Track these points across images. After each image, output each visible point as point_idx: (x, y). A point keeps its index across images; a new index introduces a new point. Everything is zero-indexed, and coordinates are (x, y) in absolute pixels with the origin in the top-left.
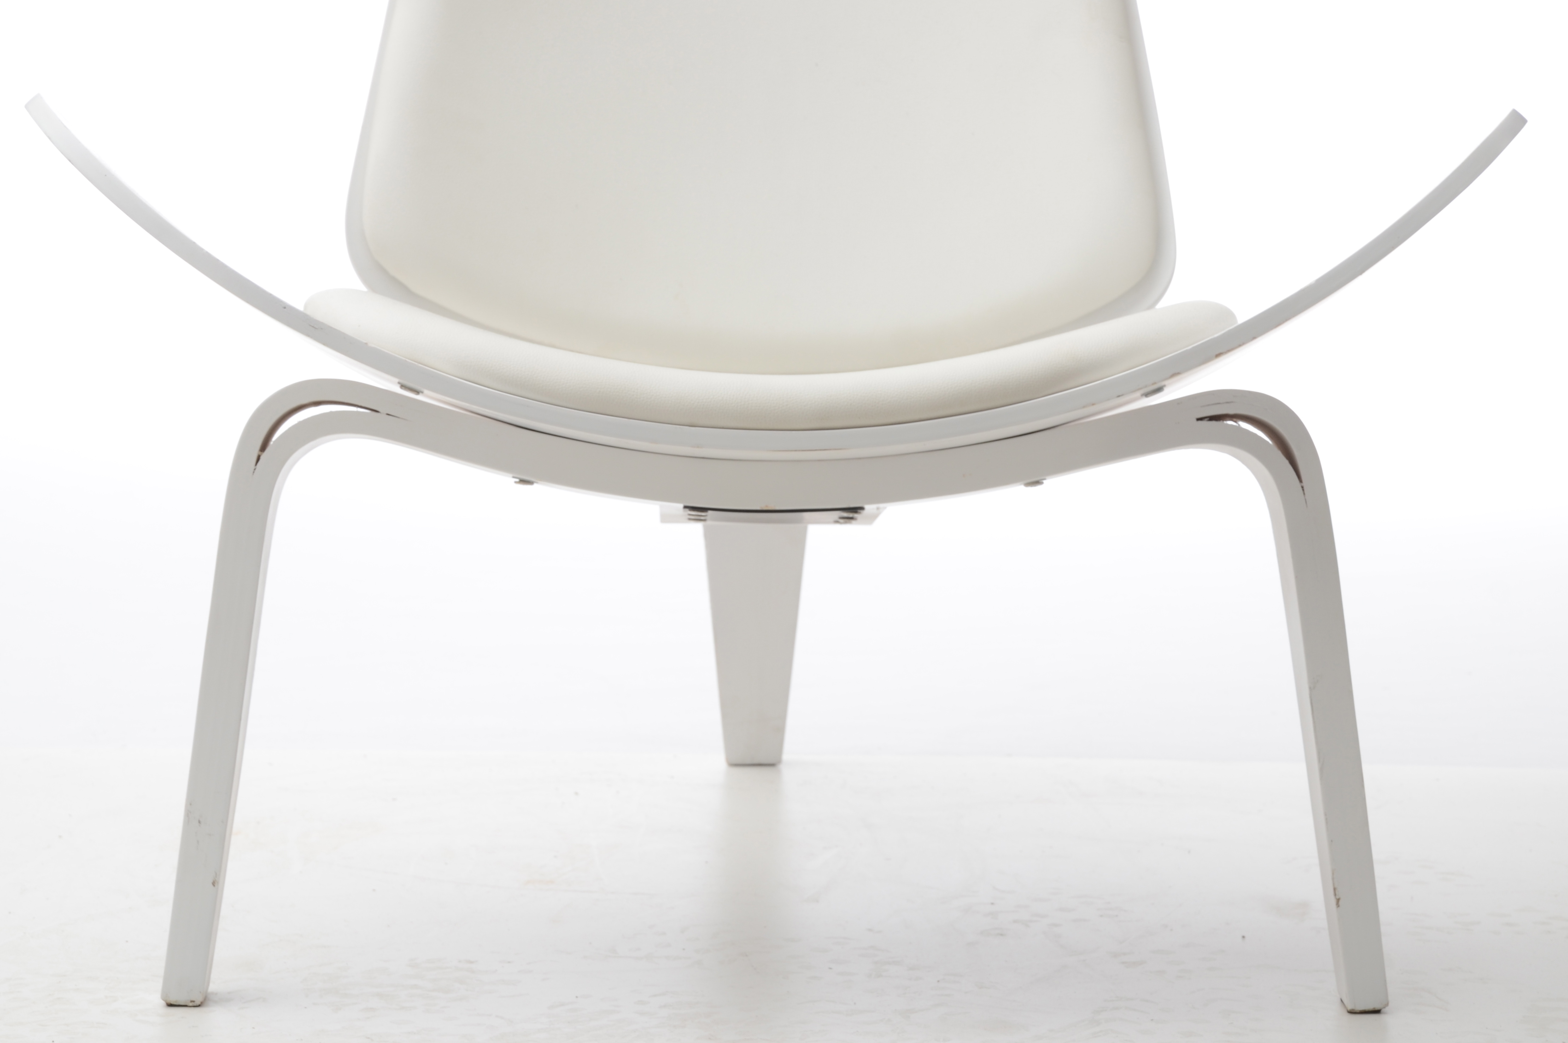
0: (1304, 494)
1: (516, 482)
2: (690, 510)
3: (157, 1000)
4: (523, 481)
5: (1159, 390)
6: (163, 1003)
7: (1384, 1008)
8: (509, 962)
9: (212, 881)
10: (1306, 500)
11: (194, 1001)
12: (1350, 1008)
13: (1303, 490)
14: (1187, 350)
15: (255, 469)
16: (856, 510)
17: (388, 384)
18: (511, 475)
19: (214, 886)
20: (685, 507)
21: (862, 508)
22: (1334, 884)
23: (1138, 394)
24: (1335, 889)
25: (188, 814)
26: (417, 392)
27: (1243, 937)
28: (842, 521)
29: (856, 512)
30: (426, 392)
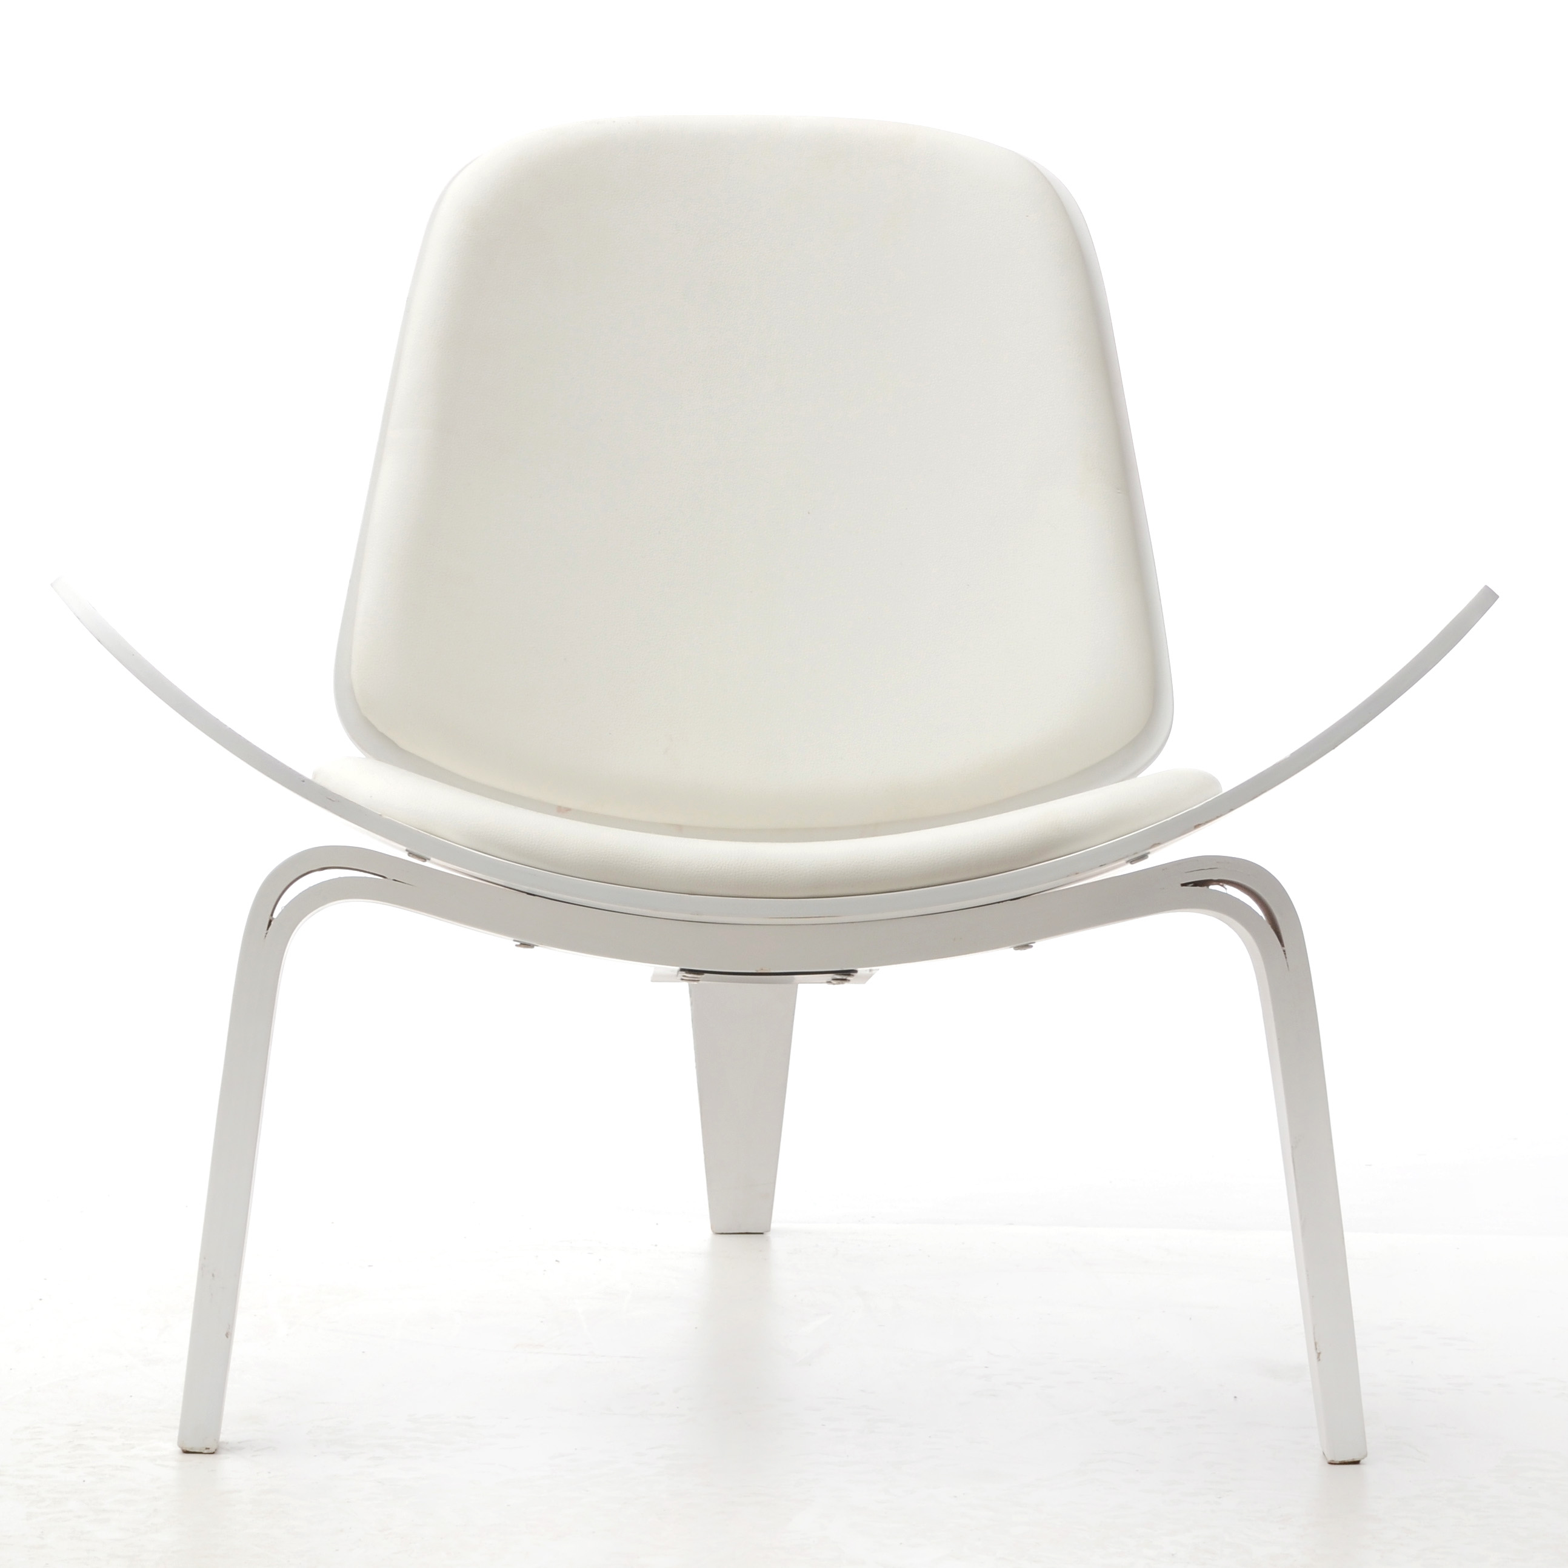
0: (1286, 958)
1: (517, 945)
2: (686, 973)
3: (172, 1448)
4: (524, 945)
5: (1143, 857)
6: (179, 1449)
7: (1363, 1458)
8: (507, 1418)
9: (225, 1333)
10: (1287, 963)
11: (208, 1449)
12: (1330, 1459)
13: (1285, 954)
14: (1167, 821)
15: (267, 934)
16: (849, 973)
17: (398, 852)
18: (513, 939)
19: (227, 1337)
20: (682, 970)
21: (855, 971)
22: (1315, 1338)
23: (1123, 861)
24: (1316, 1344)
25: (202, 1267)
26: (424, 859)
27: (1235, 1397)
28: (834, 982)
29: (849, 975)
30: (432, 859)
